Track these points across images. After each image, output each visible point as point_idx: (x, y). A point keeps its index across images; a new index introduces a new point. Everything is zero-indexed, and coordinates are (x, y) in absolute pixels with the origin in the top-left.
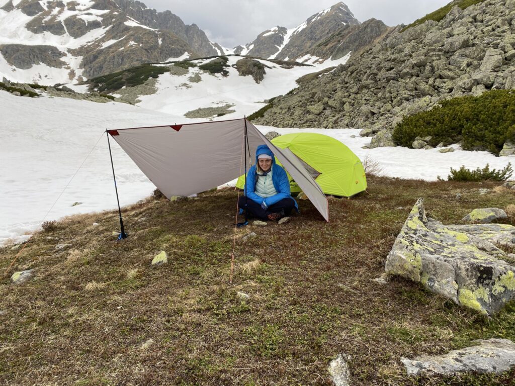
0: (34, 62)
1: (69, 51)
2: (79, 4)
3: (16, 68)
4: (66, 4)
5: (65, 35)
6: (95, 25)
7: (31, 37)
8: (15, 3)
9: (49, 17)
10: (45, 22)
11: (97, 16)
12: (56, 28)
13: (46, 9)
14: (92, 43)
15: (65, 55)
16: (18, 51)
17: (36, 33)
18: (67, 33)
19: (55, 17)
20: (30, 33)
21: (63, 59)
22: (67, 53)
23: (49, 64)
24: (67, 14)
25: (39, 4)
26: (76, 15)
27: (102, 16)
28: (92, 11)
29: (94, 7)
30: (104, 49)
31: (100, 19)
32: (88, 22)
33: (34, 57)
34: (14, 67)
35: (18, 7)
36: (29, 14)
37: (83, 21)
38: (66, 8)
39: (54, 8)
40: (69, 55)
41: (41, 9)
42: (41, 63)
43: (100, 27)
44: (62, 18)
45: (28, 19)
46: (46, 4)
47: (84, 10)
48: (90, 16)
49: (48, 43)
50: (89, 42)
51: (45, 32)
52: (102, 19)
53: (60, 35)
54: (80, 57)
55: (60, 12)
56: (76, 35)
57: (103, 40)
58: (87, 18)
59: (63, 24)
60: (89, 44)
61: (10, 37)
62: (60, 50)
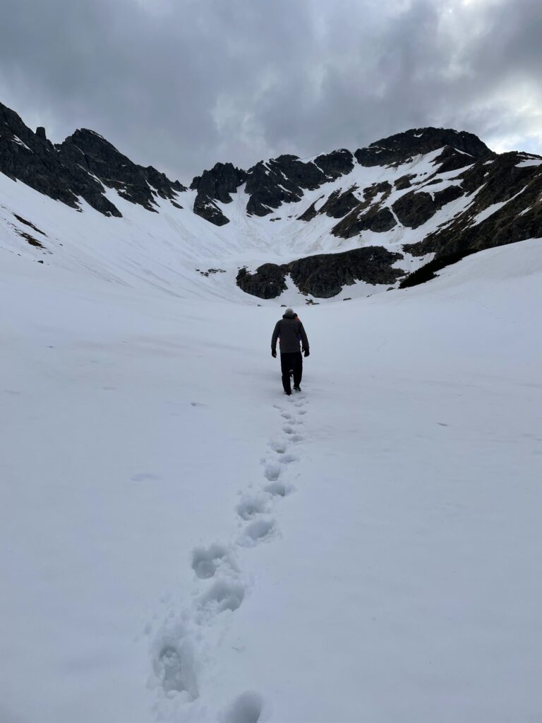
0: (345, 282)
1: (407, 248)
2: (415, 176)
3: (315, 300)
4: (393, 184)
5: (396, 228)
6: (450, 195)
7: (340, 245)
8: (317, 208)
9: (368, 209)
10: (361, 216)
11: (452, 179)
12: (380, 221)
13: (363, 200)
14: (453, 222)
15: (399, 257)
16: (317, 266)
17: (347, 237)
18: (399, 224)
19: (377, 205)
20: (338, 239)
21: (396, 265)
22: (403, 253)
23: (373, 281)
24: (396, 195)
25: (352, 195)
26: (413, 191)
27: (458, 178)
28: (438, 176)
29: (441, 171)
30: (479, 226)
31: (458, 183)
32: (436, 194)
33: (344, 273)
34: (310, 297)
35: (322, 211)
36: (337, 216)
37: (427, 194)
38: (394, 189)
39: (375, 195)
40: (408, 256)
41: (357, 202)
42: (357, 281)
43: (461, 195)
44: (389, 203)
45: (335, 222)
46: (363, 194)
47: (425, 181)
48: (439, 184)
49: (367, 245)
50: (444, 224)
51: (362, 232)
52: (462, 180)
53: (387, 231)
54: (428, 254)
55: (384, 198)
56: (414, 223)
57: (473, 211)
58: (431, 190)
59: (391, 211)
60: (444, 227)
61: (307, 253)
62: (389, 251)
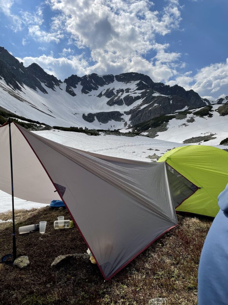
0: (109, 120)
1: (125, 112)
2: (130, 89)
3: (102, 124)
4: (125, 90)
5: (123, 105)
6: (138, 98)
7: (108, 108)
8: (103, 93)
9: (117, 97)
10: (115, 100)
11: (139, 93)
12: (119, 103)
13: (116, 94)
14: (136, 107)
15: (123, 115)
16: (103, 115)
17: (111, 106)
18: (125, 104)
19: (119, 97)
20: (108, 106)
21: (122, 117)
22: (124, 114)
23: (116, 120)
24: (125, 94)
25: (113, 92)
26: (129, 95)
27: (140, 93)
28: (136, 91)
29: (137, 89)
30: (141, 110)
31: (140, 95)
32: (135, 97)
33: (109, 118)
34: (101, 123)
35: (104, 95)
36: (109, 97)
37: (132, 97)
38: (125, 92)
39: (119, 93)
40: (125, 115)
41: (114, 94)
42: (112, 120)
43: (140, 99)
44: (122, 97)
45: (108, 100)
46: (116, 92)
47: (133, 92)
48: (136, 94)
49: (116, 110)
50: (135, 107)
51: (115, 105)
52: (141, 94)
53: (121, 105)
54: (130, 115)
55: (122, 94)
56: (128, 104)
57: (141, 105)
58: (134, 95)
59: (123, 100)
60: (134, 108)
61: (100, 109)
62: (121, 113)
